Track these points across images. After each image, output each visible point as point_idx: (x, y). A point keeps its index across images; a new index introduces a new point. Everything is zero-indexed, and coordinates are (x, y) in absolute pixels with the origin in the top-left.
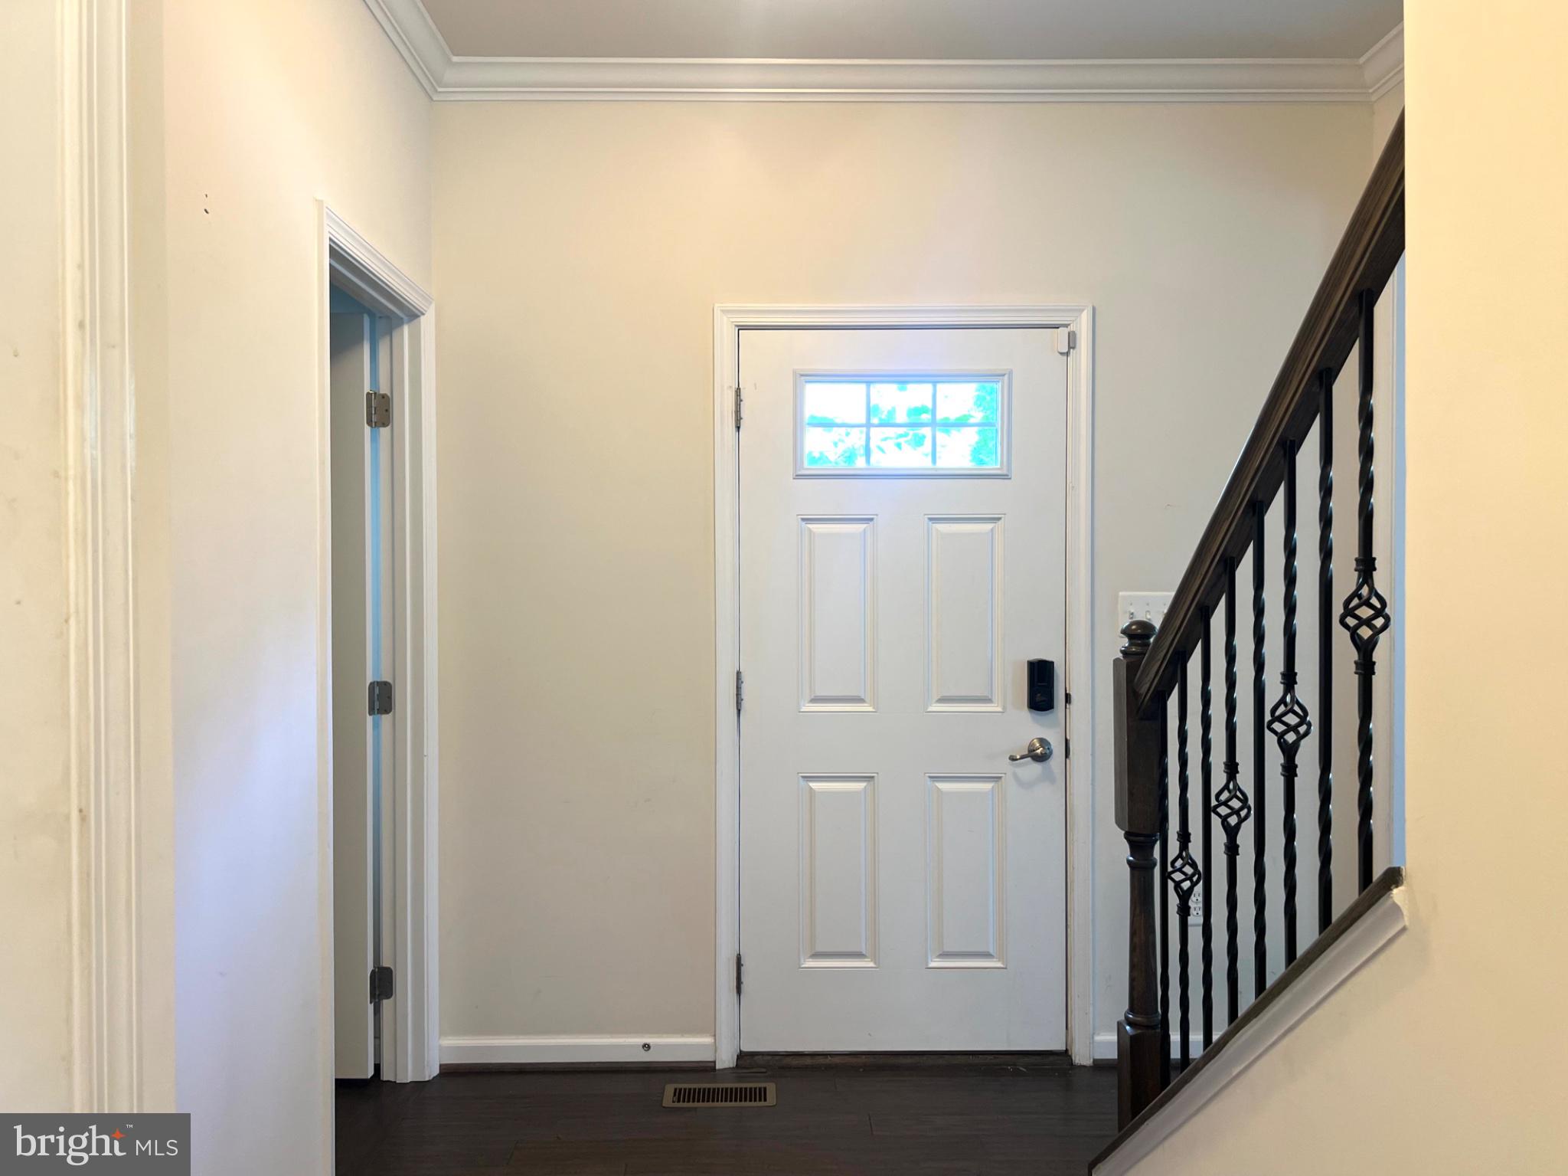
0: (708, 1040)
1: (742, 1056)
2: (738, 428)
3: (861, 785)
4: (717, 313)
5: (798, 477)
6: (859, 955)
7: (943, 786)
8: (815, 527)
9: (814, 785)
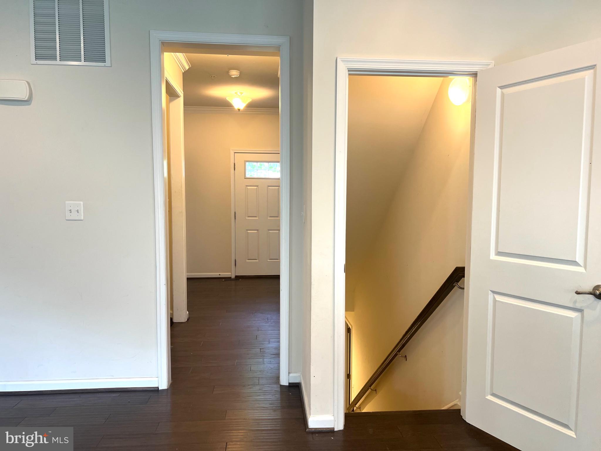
0: (230, 274)
1: (236, 276)
2: (235, 170)
3: (256, 231)
4: (231, 150)
5: (245, 178)
6: (256, 259)
7: (270, 231)
8: (248, 187)
9: (248, 231)
